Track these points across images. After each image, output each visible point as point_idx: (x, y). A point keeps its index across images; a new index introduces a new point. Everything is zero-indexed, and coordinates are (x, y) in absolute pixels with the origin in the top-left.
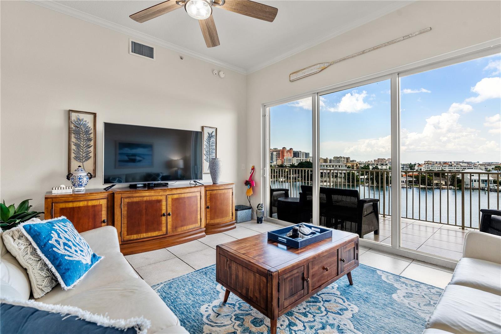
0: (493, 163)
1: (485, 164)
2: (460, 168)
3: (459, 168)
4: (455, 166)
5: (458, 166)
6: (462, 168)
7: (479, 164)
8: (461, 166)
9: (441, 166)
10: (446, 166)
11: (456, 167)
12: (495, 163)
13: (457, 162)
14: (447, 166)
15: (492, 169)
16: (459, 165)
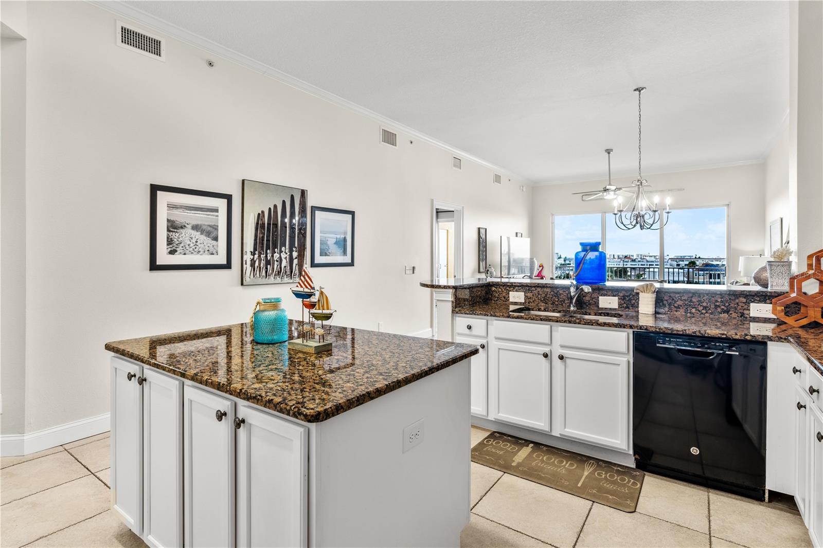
0: (685, 256)
1: (677, 259)
2: (646, 264)
3: (644, 265)
4: (639, 261)
5: (643, 262)
6: (648, 264)
7: (670, 259)
8: (647, 261)
9: (622, 261)
10: (628, 262)
11: (640, 263)
12: (688, 258)
13: (641, 255)
14: (630, 261)
15: (686, 265)
16: (644, 260)
